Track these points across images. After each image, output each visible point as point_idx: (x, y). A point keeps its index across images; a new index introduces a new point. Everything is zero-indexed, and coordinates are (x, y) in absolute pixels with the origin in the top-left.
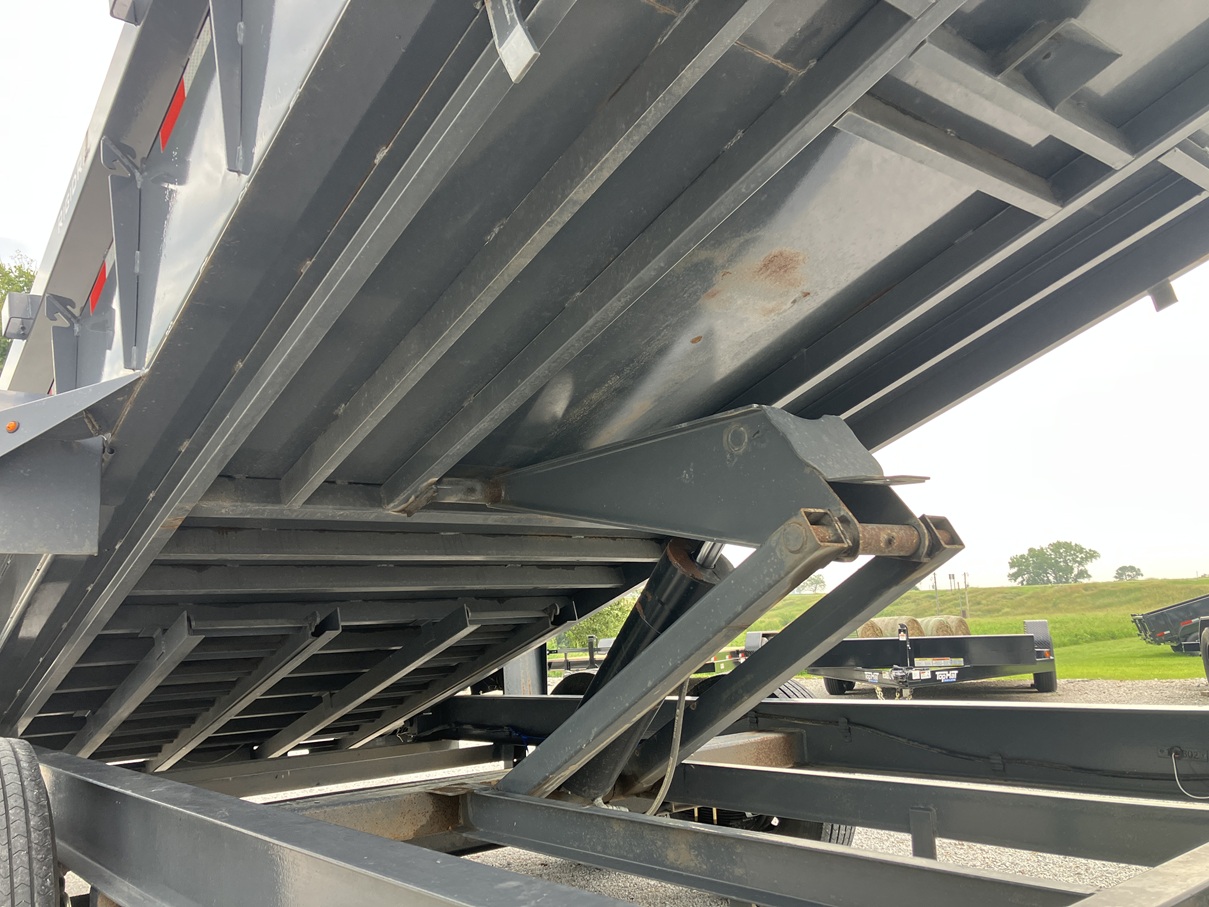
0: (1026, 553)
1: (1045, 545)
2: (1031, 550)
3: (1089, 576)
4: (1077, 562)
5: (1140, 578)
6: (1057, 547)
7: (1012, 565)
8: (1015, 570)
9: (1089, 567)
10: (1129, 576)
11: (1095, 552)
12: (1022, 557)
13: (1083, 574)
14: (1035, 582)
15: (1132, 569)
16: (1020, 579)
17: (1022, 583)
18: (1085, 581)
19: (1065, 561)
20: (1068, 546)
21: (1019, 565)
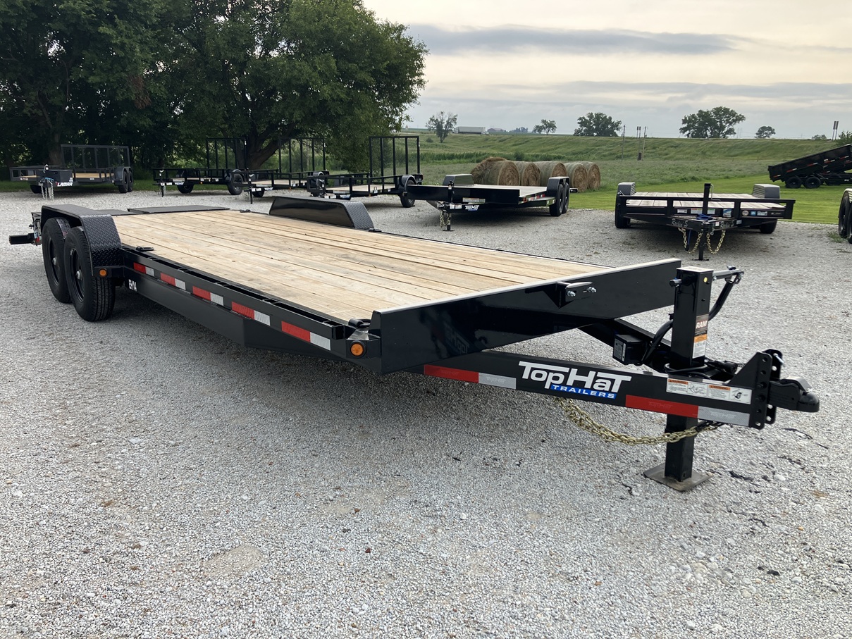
0: (696, 113)
1: (710, 109)
2: (700, 111)
3: (735, 133)
4: (729, 122)
5: (772, 136)
6: (718, 111)
7: (684, 121)
8: (686, 125)
9: (736, 127)
10: (766, 133)
11: (743, 117)
12: (693, 116)
13: (731, 131)
14: (697, 136)
15: (769, 128)
16: (688, 132)
17: (688, 135)
18: (730, 137)
19: (721, 122)
20: (726, 111)
21: (689, 122)
